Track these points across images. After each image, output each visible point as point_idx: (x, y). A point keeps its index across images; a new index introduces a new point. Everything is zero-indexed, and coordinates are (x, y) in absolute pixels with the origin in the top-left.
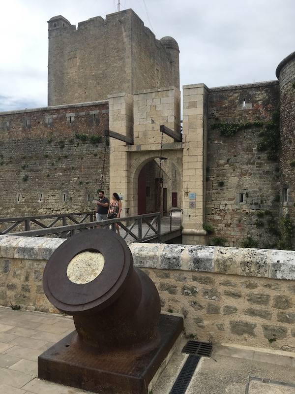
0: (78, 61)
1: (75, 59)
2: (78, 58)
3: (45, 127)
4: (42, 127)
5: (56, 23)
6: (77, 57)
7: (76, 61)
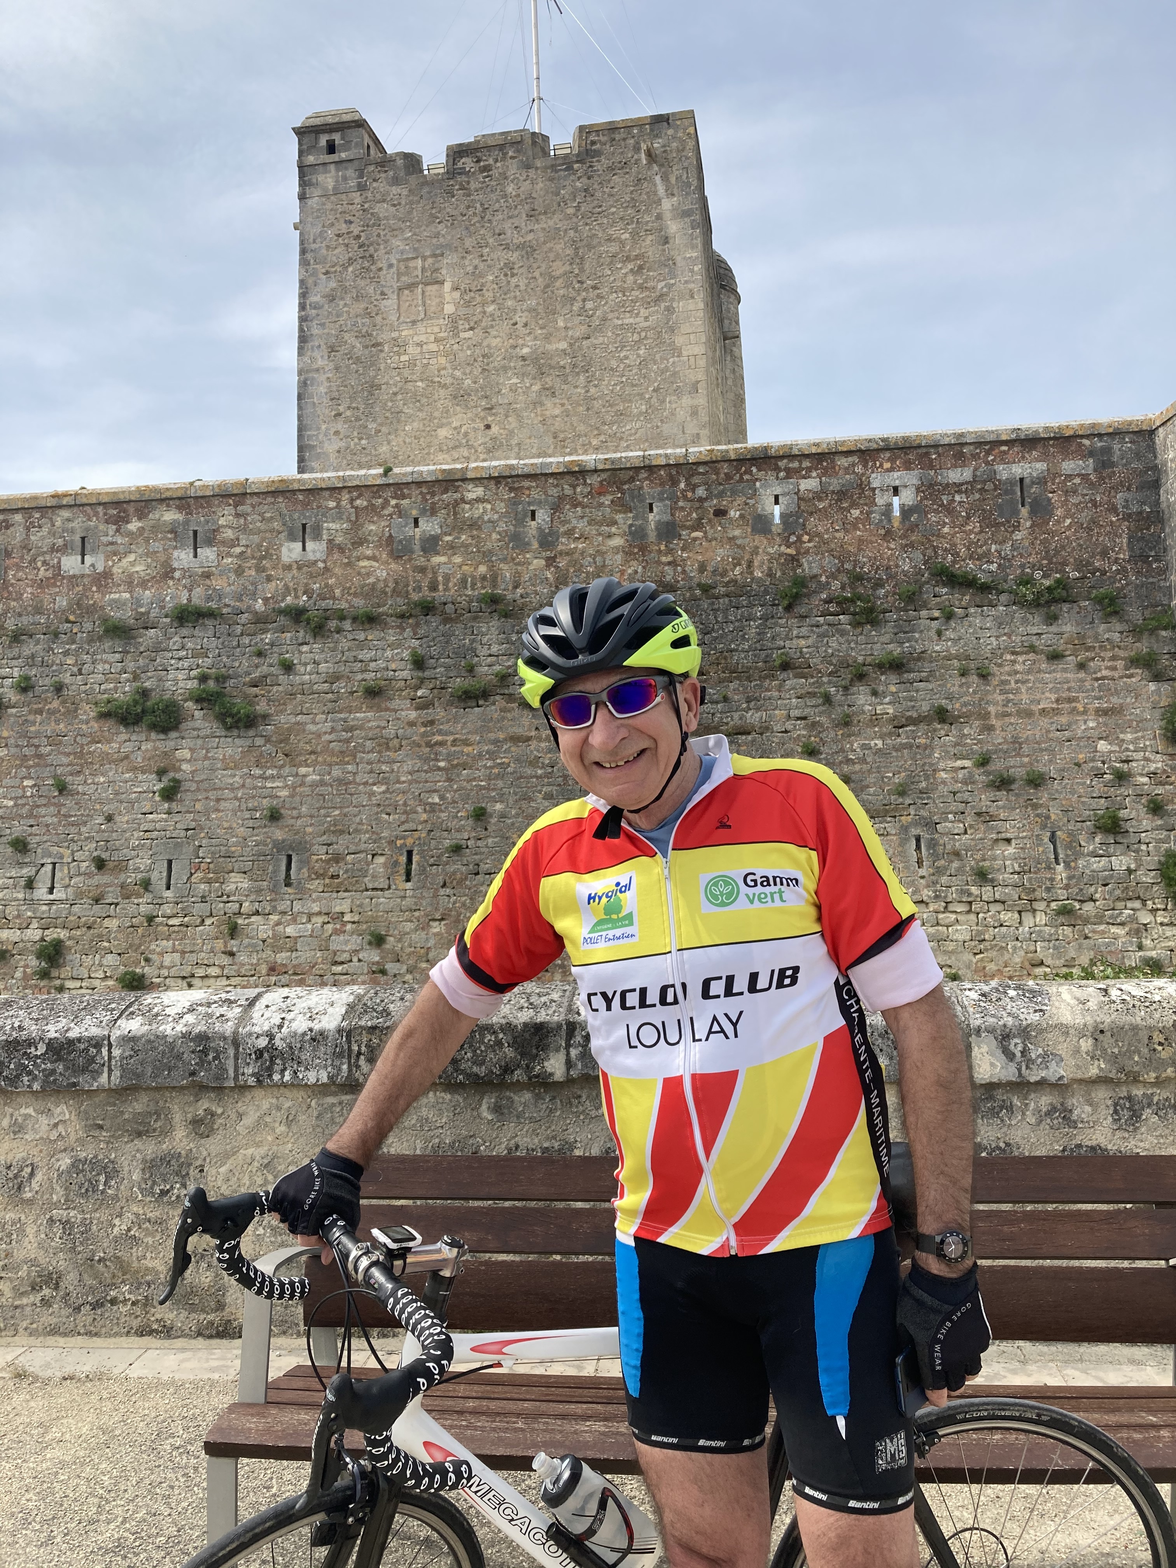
0: (448, 298)
1: (432, 289)
2: (447, 286)
3: (755, 531)
4: (737, 532)
5: (337, 137)
6: (442, 283)
7: (441, 296)
